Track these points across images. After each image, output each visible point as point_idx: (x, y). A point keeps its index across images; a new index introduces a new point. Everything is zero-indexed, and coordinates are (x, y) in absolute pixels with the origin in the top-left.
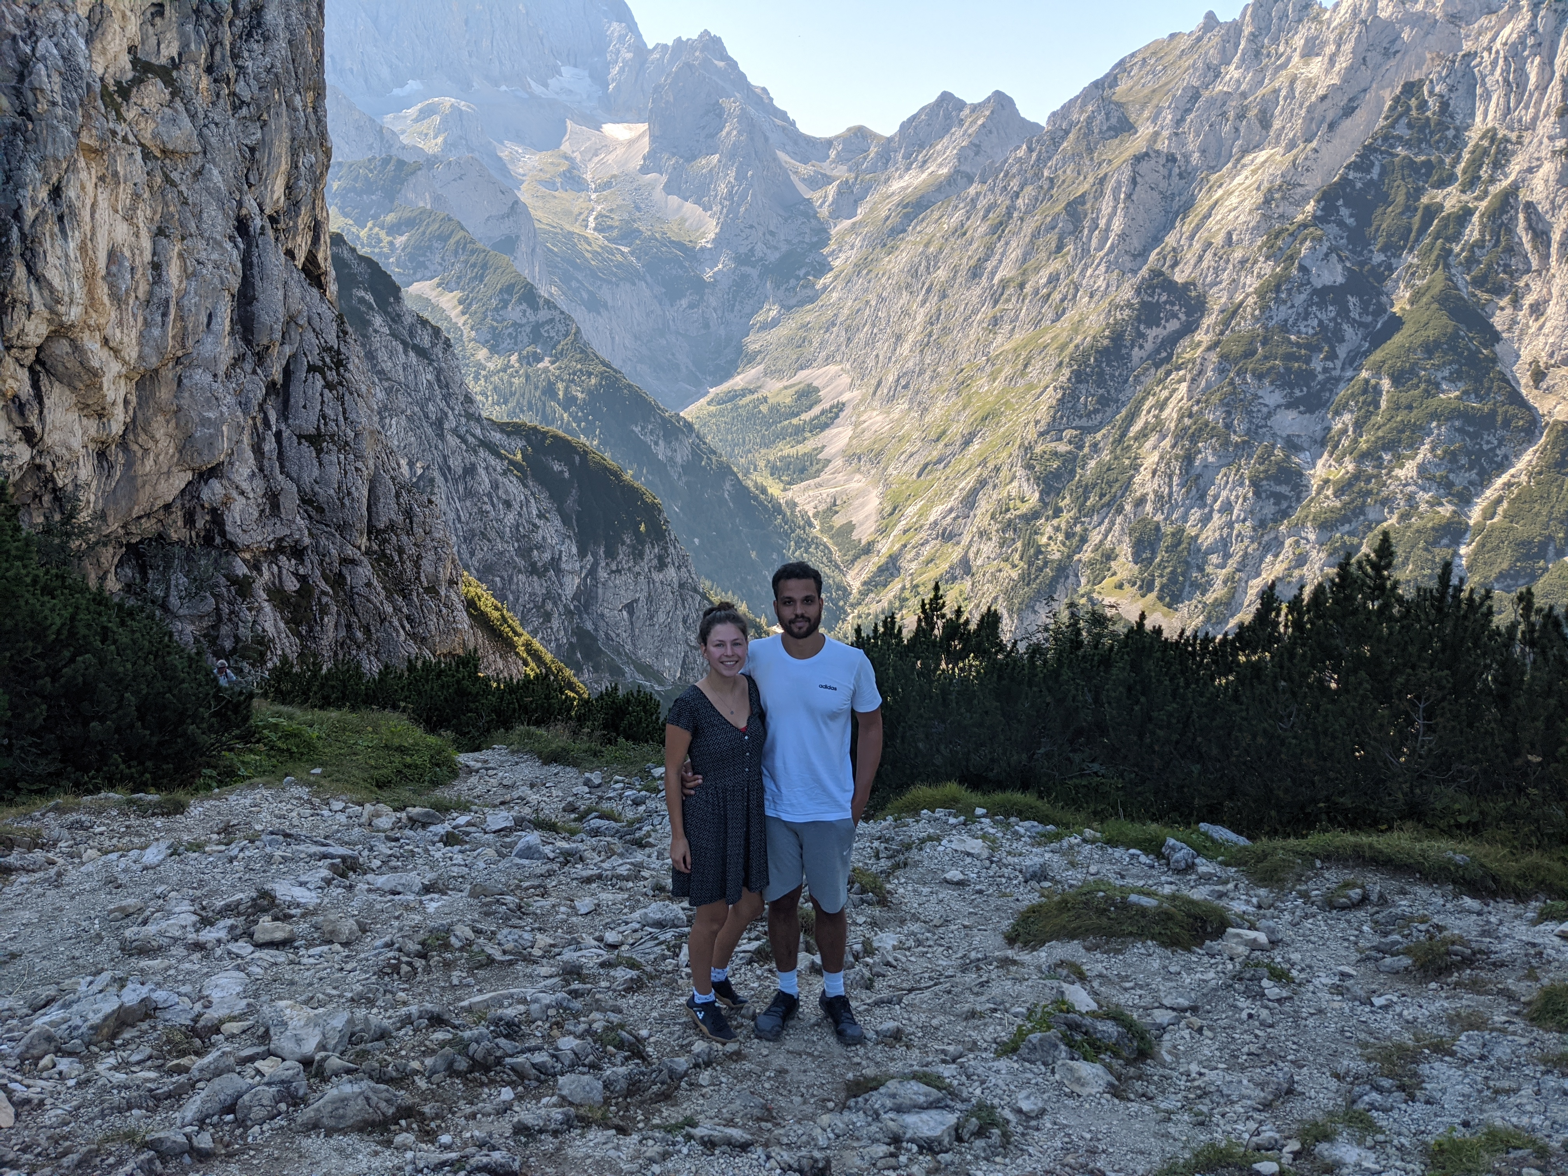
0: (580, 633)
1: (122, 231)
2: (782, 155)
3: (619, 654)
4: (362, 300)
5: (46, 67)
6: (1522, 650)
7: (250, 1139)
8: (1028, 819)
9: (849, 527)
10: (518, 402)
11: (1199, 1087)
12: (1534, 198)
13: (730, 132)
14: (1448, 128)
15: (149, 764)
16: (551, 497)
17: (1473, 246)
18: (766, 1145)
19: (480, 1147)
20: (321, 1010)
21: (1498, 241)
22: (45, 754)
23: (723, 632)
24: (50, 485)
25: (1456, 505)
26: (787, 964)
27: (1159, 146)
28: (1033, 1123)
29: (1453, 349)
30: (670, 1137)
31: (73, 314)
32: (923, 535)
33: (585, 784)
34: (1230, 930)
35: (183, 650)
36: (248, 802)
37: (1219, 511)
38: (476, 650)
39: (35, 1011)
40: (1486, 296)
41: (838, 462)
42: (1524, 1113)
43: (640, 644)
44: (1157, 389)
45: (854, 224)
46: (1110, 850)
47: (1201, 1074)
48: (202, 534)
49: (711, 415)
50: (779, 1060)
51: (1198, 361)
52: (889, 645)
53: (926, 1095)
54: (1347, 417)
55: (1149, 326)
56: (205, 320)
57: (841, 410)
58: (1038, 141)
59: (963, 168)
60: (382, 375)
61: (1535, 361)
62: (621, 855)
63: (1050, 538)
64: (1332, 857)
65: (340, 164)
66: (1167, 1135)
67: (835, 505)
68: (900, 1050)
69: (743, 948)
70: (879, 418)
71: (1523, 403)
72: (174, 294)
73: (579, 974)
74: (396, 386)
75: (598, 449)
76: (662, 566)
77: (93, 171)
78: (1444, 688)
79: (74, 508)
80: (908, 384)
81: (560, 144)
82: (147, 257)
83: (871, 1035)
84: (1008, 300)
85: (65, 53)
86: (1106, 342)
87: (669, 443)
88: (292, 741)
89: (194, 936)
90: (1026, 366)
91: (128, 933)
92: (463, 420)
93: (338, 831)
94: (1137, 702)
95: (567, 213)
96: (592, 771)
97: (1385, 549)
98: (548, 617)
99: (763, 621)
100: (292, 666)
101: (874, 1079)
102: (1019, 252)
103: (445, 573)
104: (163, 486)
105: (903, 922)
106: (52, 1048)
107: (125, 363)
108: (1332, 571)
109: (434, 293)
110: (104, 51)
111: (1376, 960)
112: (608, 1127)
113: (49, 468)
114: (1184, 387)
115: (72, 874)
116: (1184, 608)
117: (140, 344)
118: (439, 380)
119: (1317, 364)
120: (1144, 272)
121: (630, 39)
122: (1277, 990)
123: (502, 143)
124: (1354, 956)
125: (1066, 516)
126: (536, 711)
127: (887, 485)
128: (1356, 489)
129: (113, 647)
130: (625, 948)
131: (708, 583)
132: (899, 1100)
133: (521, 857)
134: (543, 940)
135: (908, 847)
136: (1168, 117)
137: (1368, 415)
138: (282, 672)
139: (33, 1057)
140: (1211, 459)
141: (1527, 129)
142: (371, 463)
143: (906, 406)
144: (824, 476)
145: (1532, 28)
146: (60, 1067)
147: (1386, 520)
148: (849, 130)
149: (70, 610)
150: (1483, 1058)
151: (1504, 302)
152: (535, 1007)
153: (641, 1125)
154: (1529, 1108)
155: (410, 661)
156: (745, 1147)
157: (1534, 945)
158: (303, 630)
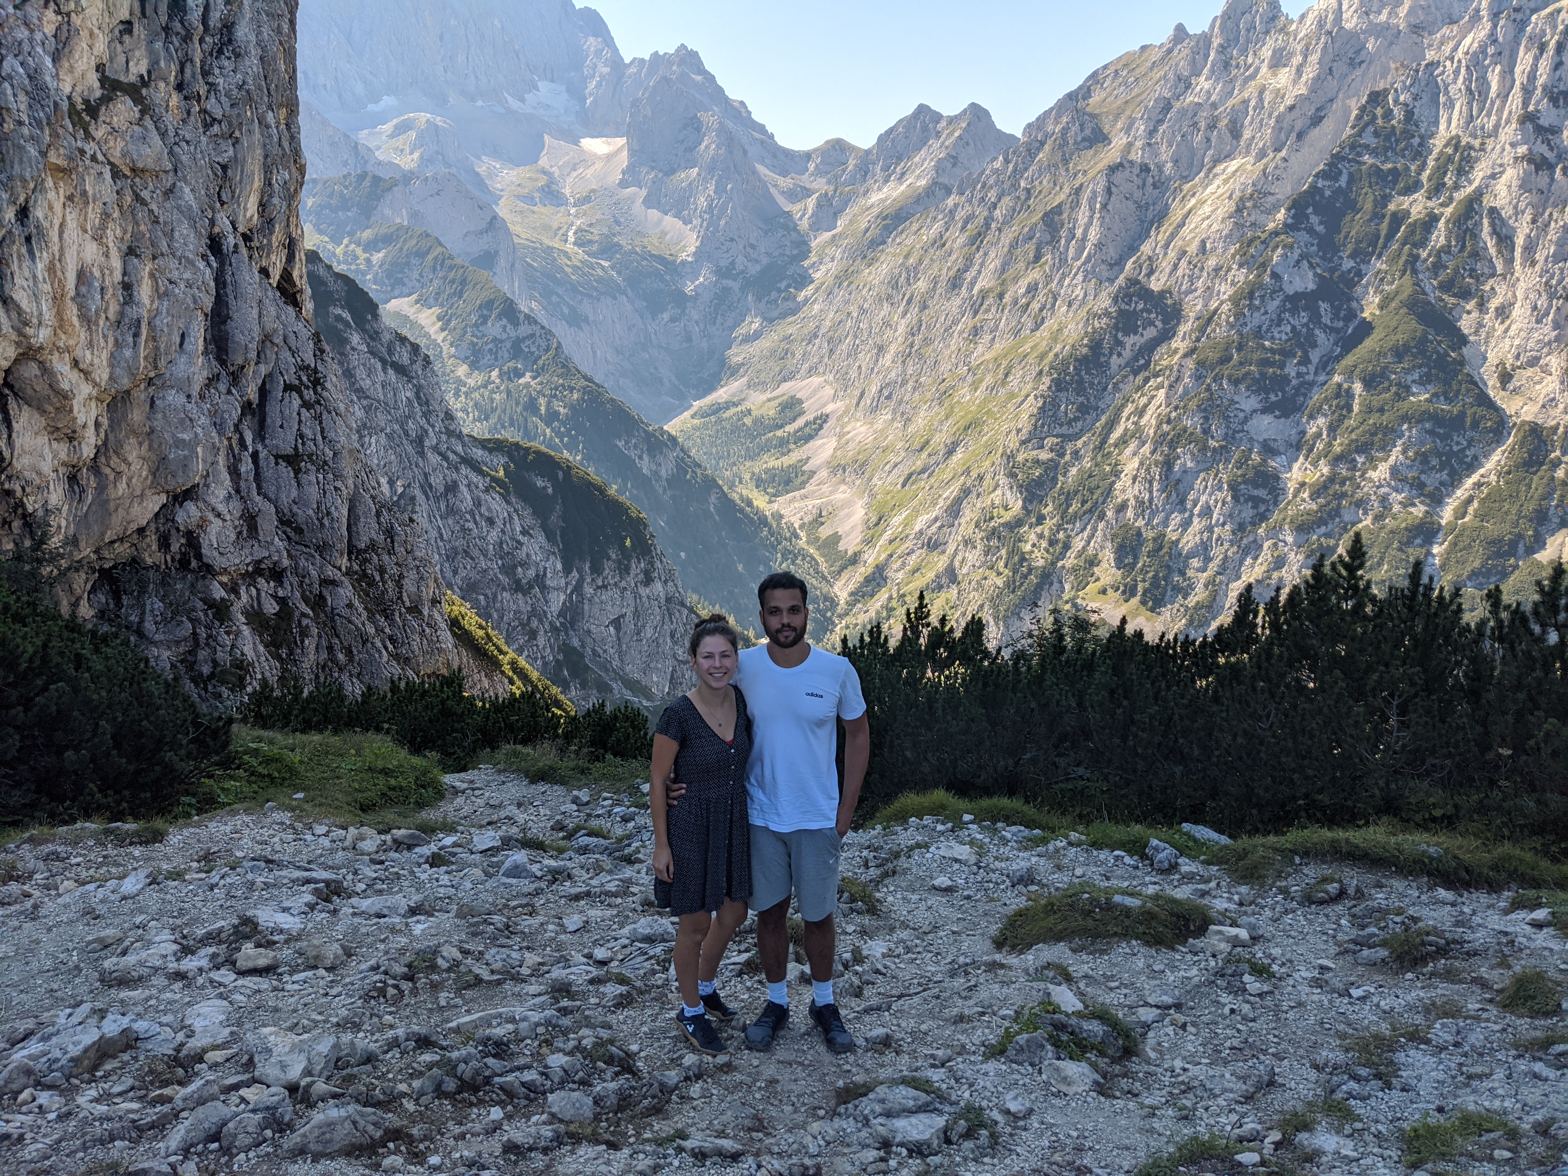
0: (567, 650)
1: (91, 250)
2: (761, 169)
3: (607, 670)
4: (339, 318)
5: (12, 86)
6: (1492, 646)
7: (235, 1167)
8: (1014, 824)
9: (836, 538)
10: (499, 418)
11: (1183, 1083)
12: (1497, 204)
13: (708, 146)
14: (1413, 136)
15: (126, 793)
16: (534, 513)
17: (1439, 252)
18: (757, 1155)
19: (470, 1166)
20: (305, 1036)
21: (1463, 246)
22: (18, 785)
23: (713, 643)
24: (20, 511)
25: (1428, 505)
26: (776, 974)
27: (1132, 156)
28: (1021, 1123)
29: (1422, 352)
30: (661, 1150)
31: (43, 336)
32: (909, 544)
33: (573, 802)
34: (1213, 928)
35: (159, 676)
36: (228, 829)
37: (1199, 516)
38: (460, 670)
39: (13, 1045)
40: (1453, 300)
41: (823, 474)
42: (1496, 1096)
43: (627, 659)
44: (1136, 396)
45: (834, 236)
46: (1095, 853)
47: (1185, 1070)
48: (178, 557)
49: (695, 428)
50: (770, 1070)
51: (1176, 367)
52: (876, 654)
53: (915, 1099)
54: (1321, 421)
55: (1127, 334)
56: (178, 340)
57: (825, 421)
58: (1014, 153)
59: (941, 180)
60: (361, 393)
61: (1502, 363)
62: (610, 872)
63: (1034, 545)
64: (1309, 853)
65: (314, 181)
66: (1151, 1131)
67: (821, 516)
68: (890, 1056)
69: (732, 960)
70: (863, 429)
71: (1490, 404)
72: (145, 314)
73: (568, 992)
74: (375, 404)
75: (581, 464)
76: (648, 580)
77: (61, 191)
78: (1415, 684)
79: (45, 534)
80: (891, 394)
81: (537, 159)
82: (118, 276)
83: (861, 1042)
84: (987, 311)
85: (32, 72)
86: (1085, 350)
87: (653, 456)
88: (274, 765)
89: (175, 965)
90: (1006, 375)
91: (107, 964)
92: (444, 437)
93: (321, 855)
94: (1119, 707)
95: (546, 228)
96: (579, 788)
97: (1357, 550)
98: (533, 635)
99: (751, 634)
100: (272, 690)
101: (864, 1085)
102: (998, 262)
103: (429, 592)
104: (136, 510)
105: (892, 929)
106: (31, 1082)
107: (96, 384)
108: (1308, 572)
109: (413, 310)
110: (71, 69)
111: (1354, 953)
112: (598, 1143)
113: (19, 493)
114: (1162, 393)
115: (49, 906)
116: (1167, 612)
117: (111, 366)
118: (418, 397)
119: (1291, 369)
120: (1121, 280)
121: (607, 53)
122: (1258, 985)
123: (480, 159)
124: (1333, 950)
125: (1049, 523)
126: (521, 729)
127: (872, 496)
128: (1331, 492)
129: (87, 675)
130: (615, 964)
131: (695, 597)
132: (888, 1105)
133: (508, 876)
134: (532, 958)
135: (897, 855)
136: (1141, 128)
137: (1341, 419)
138: (263, 696)
139: (12, 1092)
140: (1189, 464)
141: (1490, 136)
142: (350, 482)
143: (889, 417)
144: (809, 488)
145: (1492, 38)
146: (40, 1101)
147: (1361, 521)
148: (827, 142)
149: (43, 637)
150: (1457, 1045)
151: (1471, 305)
152: (523, 1025)
153: (632, 1140)
154: (1500, 1091)
155: (393, 682)
156: (735, 1157)
157: (1506, 934)
158: (283, 652)
